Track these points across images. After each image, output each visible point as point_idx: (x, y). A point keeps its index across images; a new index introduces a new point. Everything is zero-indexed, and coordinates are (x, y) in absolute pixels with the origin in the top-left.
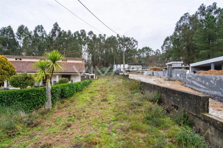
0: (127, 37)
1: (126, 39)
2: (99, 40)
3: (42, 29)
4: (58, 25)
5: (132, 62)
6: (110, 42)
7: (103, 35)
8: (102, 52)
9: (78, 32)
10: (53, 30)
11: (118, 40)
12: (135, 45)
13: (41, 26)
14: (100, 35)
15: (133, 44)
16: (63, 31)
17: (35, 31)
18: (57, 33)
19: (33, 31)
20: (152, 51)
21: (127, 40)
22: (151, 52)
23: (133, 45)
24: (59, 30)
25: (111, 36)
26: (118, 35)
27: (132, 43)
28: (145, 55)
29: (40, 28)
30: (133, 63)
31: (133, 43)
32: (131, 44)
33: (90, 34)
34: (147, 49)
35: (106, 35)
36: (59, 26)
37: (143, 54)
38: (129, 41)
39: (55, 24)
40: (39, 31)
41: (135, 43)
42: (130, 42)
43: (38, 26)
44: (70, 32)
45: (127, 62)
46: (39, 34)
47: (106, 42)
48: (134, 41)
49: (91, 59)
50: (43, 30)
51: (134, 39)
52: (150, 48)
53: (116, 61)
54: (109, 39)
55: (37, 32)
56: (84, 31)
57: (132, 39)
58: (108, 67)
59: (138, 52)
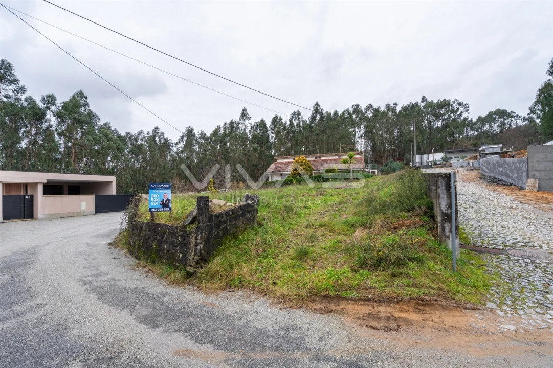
0: (444, 100)
1: (441, 104)
2: (384, 114)
3: (299, 116)
4: (319, 106)
5: (455, 148)
6: (406, 116)
7: (392, 105)
8: (391, 133)
9: (348, 110)
10: (313, 114)
11: (424, 107)
12: (462, 113)
13: (298, 111)
14: (388, 106)
15: (456, 112)
16: (327, 112)
17: (291, 121)
18: (318, 118)
19: (288, 121)
20: (514, 116)
21: (445, 104)
22: (513, 119)
23: (458, 113)
24: (321, 113)
25: (409, 103)
26: (423, 99)
27: (455, 110)
28: (496, 129)
29: (296, 115)
30: (458, 148)
31: (458, 109)
32: (453, 111)
33: (369, 110)
34: (502, 114)
35: (397, 103)
36: (321, 107)
37: (490, 126)
38: (449, 107)
39: (316, 105)
40: (295, 119)
41: (461, 109)
42: (450, 107)
43: (295, 112)
44: (336, 112)
45: (445, 148)
46: (295, 123)
47: (399, 116)
48: (460, 104)
49: (370, 149)
50: (300, 117)
51: (460, 102)
52: (509, 111)
53: (419, 148)
54: (405, 109)
55: (293, 121)
56: (357, 106)
57: (454, 102)
58: (403, 161)
59: (475, 123)
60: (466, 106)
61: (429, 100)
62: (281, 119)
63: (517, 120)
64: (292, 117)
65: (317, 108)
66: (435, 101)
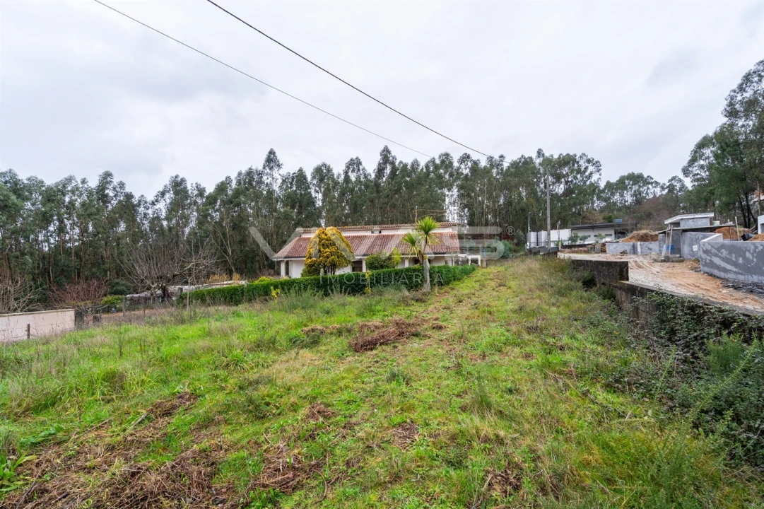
0: (568, 155)
1: (563, 159)
2: (486, 171)
3: (358, 166)
4: (389, 152)
5: (583, 223)
6: (513, 175)
7: (496, 157)
8: (495, 200)
9: (433, 161)
10: (380, 164)
11: (540, 164)
12: (591, 173)
13: (357, 158)
14: (490, 159)
15: (585, 172)
16: (401, 162)
17: (346, 173)
18: (388, 170)
19: (342, 173)
20: (652, 183)
21: (568, 161)
22: (650, 186)
23: (587, 174)
24: (393, 163)
25: (520, 157)
26: (540, 153)
27: (583, 169)
28: (629, 198)
29: (355, 164)
30: (586, 223)
31: (586, 168)
32: (579, 171)
33: (464, 162)
34: (637, 179)
35: (504, 155)
36: (393, 154)
37: (622, 195)
38: (574, 165)
39: (384, 151)
40: (353, 171)
41: (591, 168)
42: (576, 165)
43: (352, 160)
44: (415, 163)
45: (569, 223)
46: (353, 177)
47: (506, 174)
48: (589, 161)
49: (466, 222)
50: (361, 167)
51: (589, 157)
52: (645, 176)
53: (534, 223)
54: (514, 165)
55: (350, 174)
56: (447, 155)
57: (581, 157)
58: (513, 240)
59: (603, 191)
60: (597, 164)
61: (547, 154)
62: (329, 170)
63: (655, 189)
64: (348, 168)
65: (386, 155)
66: (556, 156)
